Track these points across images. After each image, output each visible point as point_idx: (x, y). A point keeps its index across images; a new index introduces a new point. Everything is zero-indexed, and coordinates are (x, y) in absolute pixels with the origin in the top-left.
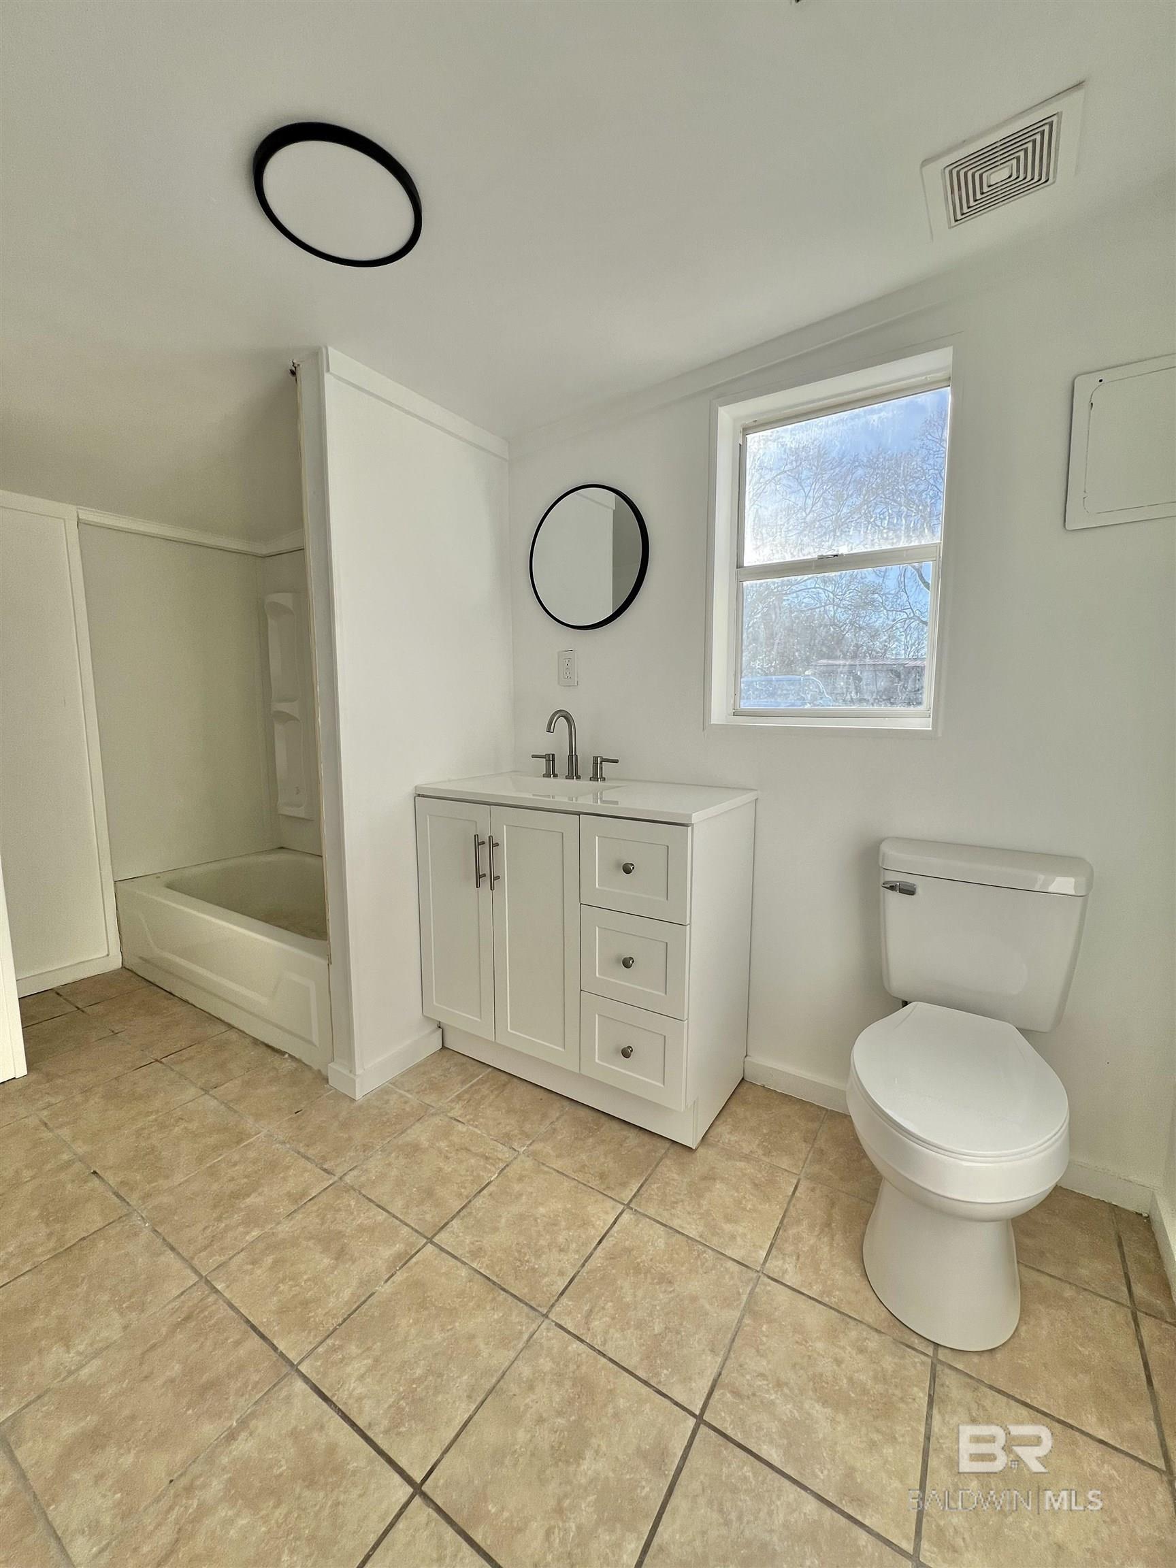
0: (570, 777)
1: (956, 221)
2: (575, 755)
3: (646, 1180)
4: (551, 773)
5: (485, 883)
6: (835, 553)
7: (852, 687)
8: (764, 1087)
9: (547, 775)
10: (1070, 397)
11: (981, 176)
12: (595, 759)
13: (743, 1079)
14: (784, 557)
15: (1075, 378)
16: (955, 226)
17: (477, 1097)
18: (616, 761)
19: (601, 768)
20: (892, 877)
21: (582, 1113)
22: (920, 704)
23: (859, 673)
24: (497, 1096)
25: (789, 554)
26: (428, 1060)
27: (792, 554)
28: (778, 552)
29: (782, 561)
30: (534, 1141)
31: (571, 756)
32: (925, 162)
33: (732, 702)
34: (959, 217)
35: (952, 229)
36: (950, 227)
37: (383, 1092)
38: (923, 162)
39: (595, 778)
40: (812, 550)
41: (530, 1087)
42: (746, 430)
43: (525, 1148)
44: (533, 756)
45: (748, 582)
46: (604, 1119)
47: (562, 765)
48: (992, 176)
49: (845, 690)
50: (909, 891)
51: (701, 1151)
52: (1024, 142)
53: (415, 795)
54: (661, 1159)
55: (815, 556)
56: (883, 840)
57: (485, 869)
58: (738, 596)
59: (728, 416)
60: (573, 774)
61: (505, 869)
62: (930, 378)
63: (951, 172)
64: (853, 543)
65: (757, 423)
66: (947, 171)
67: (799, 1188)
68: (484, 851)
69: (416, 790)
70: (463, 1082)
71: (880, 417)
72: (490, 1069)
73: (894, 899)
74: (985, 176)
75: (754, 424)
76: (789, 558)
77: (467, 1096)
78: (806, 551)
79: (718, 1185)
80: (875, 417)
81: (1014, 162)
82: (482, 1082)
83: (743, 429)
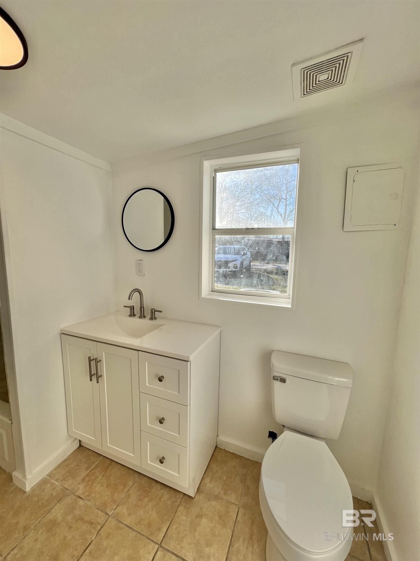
0: (140, 317)
1: (304, 95)
2: (143, 307)
3: (171, 523)
4: (132, 315)
5: (94, 378)
6: (252, 227)
7: (259, 283)
8: (225, 449)
9: (130, 316)
10: (346, 176)
11: (316, 76)
12: (152, 309)
13: (216, 446)
14: (232, 227)
15: (348, 169)
16: (303, 97)
17: (93, 478)
18: (161, 312)
19: (155, 314)
20: (276, 374)
21: (144, 480)
22: (286, 292)
23: (262, 278)
24: (103, 476)
25: (234, 225)
26: (72, 455)
27: (235, 225)
28: (229, 224)
29: (231, 228)
30: (118, 505)
31: (141, 308)
32: (294, 65)
33: (211, 286)
34: (305, 93)
35: (302, 98)
36: (301, 97)
37: (44, 482)
38: (292, 65)
39: (151, 319)
40: (243, 225)
41: (120, 466)
42: (216, 171)
43: (113, 511)
44: (124, 306)
45: (217, 236)
46: (153, 483)
47: (137, 311)
48: (320, 77)
49: (256, 285)
50: (283, 380)
51: (197, 497)
52: (335, 63)
53: (61, 333)
54: (179, 506)
55: (245, 227)
56: (273, 351)
57: (94, 371)
58: (213, 242)
59: (207, 165)
60: (142, 316)
61: (104, 371)
62: (290, 159)
63: (304, 71)
64: (259, 224)
65: (220, 168)
66: (303, 70)
67: (239, 515)
68: (93, 363)
69: (61, 331)
70: (87, 469)
71: (270, 172)
72: (102, 457)
73: (277, 384)
74: (318, 76)
75: (219, 169)
76: (234, 227)
77: (87, 478)
78: (241, 225)
79: (204, 520)
80: (268, 172)
81: (330, 72)
82: (97, 467)
83: (215, 170)
